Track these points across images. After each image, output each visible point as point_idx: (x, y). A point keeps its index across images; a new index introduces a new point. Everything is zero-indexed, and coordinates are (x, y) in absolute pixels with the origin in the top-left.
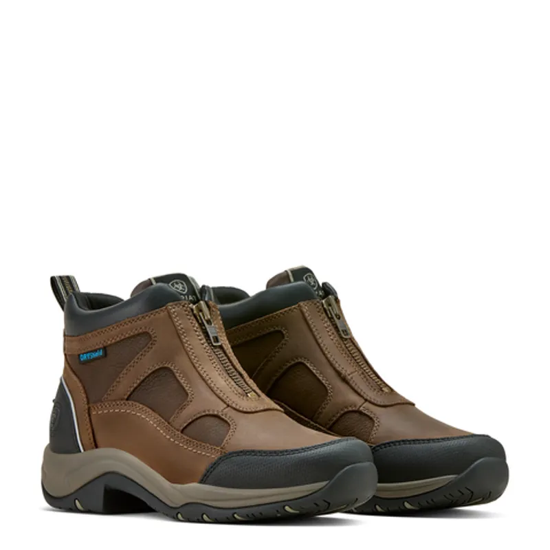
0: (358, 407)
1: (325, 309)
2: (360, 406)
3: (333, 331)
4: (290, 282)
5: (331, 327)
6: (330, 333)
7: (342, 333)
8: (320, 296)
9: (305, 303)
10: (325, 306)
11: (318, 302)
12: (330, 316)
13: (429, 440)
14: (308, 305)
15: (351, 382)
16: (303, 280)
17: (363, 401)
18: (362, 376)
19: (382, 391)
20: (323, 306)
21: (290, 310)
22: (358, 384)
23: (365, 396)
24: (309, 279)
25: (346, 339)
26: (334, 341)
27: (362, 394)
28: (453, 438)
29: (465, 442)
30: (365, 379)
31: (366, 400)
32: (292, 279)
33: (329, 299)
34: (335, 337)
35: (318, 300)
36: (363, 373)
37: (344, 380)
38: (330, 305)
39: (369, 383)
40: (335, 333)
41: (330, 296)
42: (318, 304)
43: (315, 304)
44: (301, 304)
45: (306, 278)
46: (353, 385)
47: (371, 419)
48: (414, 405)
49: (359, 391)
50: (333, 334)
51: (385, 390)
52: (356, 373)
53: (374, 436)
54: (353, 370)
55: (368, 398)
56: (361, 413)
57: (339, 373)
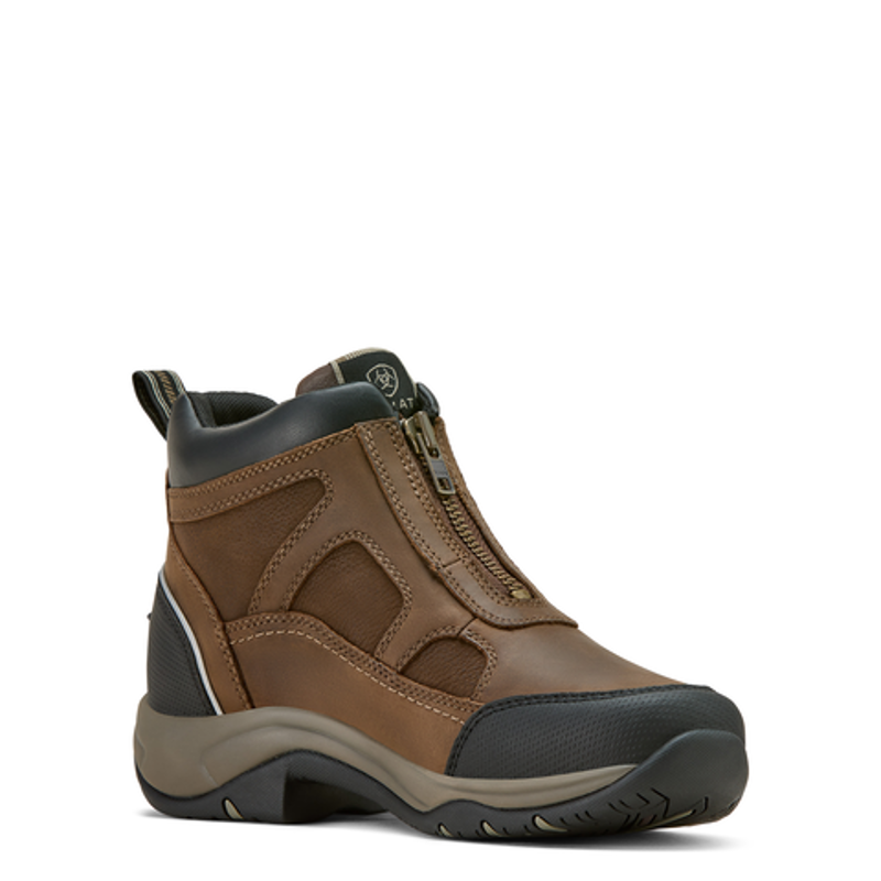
0: (458, 628)
1: (407, 438)
2: (463, 629)
3: (422, 479)
4: (336, 384)
5: (417, 473)
6: (414, 485)
7: (437, 483)
8: (401, 411)
9: (368, 424)
10: (409, 432)
11: (394, 423)
12: (417, 451)
13: (584, 696)
14: (373, 429)
15: (448, 582)
16: (366, 380)
17: (470, 617)
18: (471, 569)
19: (512, 597)
20: (404, 431)
21: (336, 438)
22: (462, 585)
23: (474, 608)
24: (378, 376)
25: (447, 497)
26: (422, 499)
27: (468, 603)
28: (632, 692)
29: (654, 699)
30: (477, 575)
31: (475, 616)
32: (340, 379)
33: (417, 417)
34: (424, 492)
35: (395, 419)
36: (472, 564)
37: (436, 578)
38: (419, 430)
39: (486, 582)
40: (425, 484)
41: (421, 413)
42: (394, 427)
43: (388, 426)
44: (360, 426)
45: (373, 376)
46: (452, 587)
47: (481, 652)
48: (574, 626)
49: (463, 597)
50: (421, 485)
51: (519, 594)
52: (459, 563)
53: (485, 685)
54: (453, 556)
55: (480, 613)
56: (463, 641)
57: (425, 563)
